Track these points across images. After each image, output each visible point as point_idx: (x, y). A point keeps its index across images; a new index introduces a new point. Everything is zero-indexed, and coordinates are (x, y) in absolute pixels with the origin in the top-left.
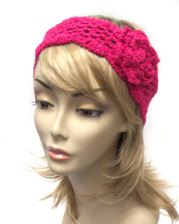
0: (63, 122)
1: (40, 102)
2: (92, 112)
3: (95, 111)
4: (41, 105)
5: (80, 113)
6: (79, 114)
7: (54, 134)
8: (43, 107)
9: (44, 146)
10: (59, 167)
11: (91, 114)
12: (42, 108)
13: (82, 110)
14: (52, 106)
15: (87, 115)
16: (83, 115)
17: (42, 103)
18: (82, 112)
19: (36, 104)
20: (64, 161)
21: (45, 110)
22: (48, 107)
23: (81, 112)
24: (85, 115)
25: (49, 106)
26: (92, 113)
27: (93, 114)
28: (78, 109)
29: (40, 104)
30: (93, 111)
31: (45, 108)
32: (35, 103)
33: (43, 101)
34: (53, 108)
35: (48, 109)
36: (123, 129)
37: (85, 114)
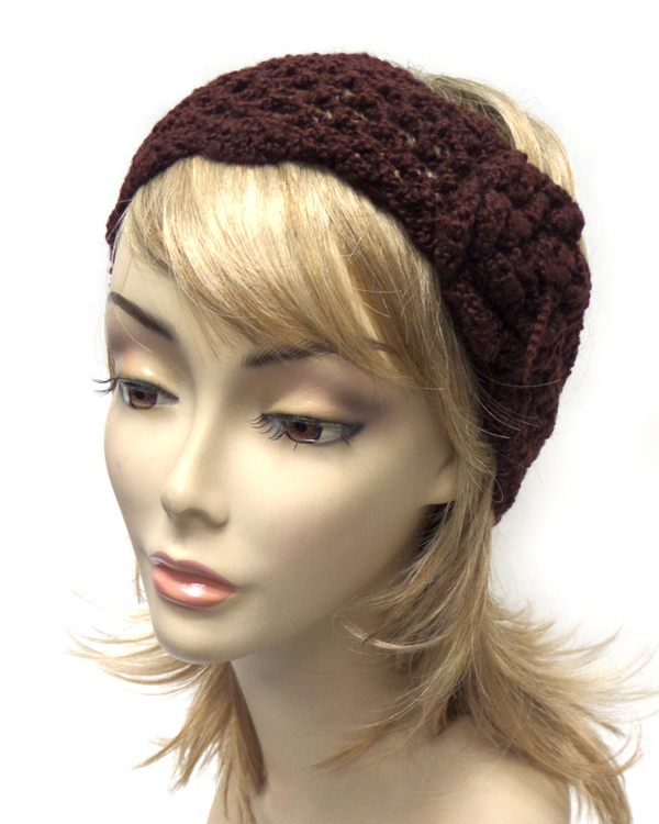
0: (211, 461)
1: (126, 383)
2: (322, 424)
3: (332, 422)
4: (130, 395)
5: (275, 430)
6: (272, 434)
7: (173, 505)
8: (136, 403)
9: (139, 549)
10: (190, 632)
11: (317, 432)
12: (132, 406)
13: (284, 418)
14: (173, 398)
15: (302, 436)
16: (288, 435)
17: (132, 388)
18: (284, 423)
19: (112, 389)
20: (211, 609)
21: (142, 411)
22: (154, 403)
23: (277, 424)
24: (293, 436)
25: (160, 398)
26: (320, 429)
27: (326, 434)
28: (270, 415)
29: (125, 389)
30: (325, 421)
31: (144, 405)
32: (109, 385)
33: (138, 380)
34: (175, 406)
35: (158, 408)
36: (441, 491)
37: (293, 432)
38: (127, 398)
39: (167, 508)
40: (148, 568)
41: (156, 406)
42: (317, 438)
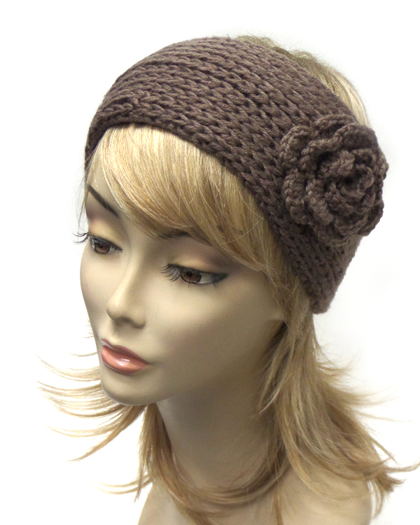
1: (93, 238)
4: (95, 244)
5: (175, 274)
8: (98, 249)
11: (198, 278)
15: (190, 279)
17: (97, 242)
20: (133, 374)
21: (103, 255)
22: (108, 251)
23: (177, 271)
24: (185, 278)
27: (204, 279)
28: (172, 265)
29: (93, 241)
30: (203, 272)
31: (103, 251)
34: (121, 254)
37: (185, 276)
38: (93, 246)
41: (110, 253)
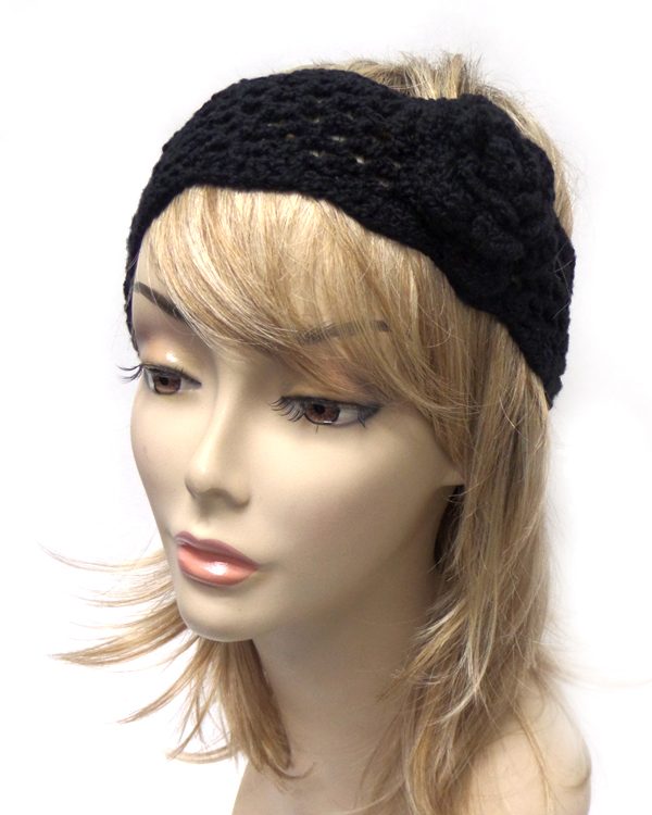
0: (233, 445)
1: (151, 370)
2: (340, 406)
3: (352, 404)
4: (155, 381)
5: (294, 412)
6: (290, 416)
7: (196, 486)
8: (160, 389)
11: (334, 415)
12: (157, 392)
13: (302, 399)
14: (195, 383)
15: (320, 419)
16: (306, 416)
17: (157, 374)
18: (302, 405)
19: (138, 375)
20: (234, 587)
21: (168, 397)
22: (178, 389)
23: (297, 406)
24: (312, 418)
25: (183, 383)
26: (338, 412)
27: (344, 415)
28: (288, 398)
29: (150, 376)
30: (343, 403)
31: (168, 390)
32: (134, 372)
33: (162, 367)
34: (199, 391)
35: (181, 394)
37: (312, 414)
38: (152, 385)
39: (191, 489)
40: (173, 547)
41: (180, 391)
42: (335, 420)
